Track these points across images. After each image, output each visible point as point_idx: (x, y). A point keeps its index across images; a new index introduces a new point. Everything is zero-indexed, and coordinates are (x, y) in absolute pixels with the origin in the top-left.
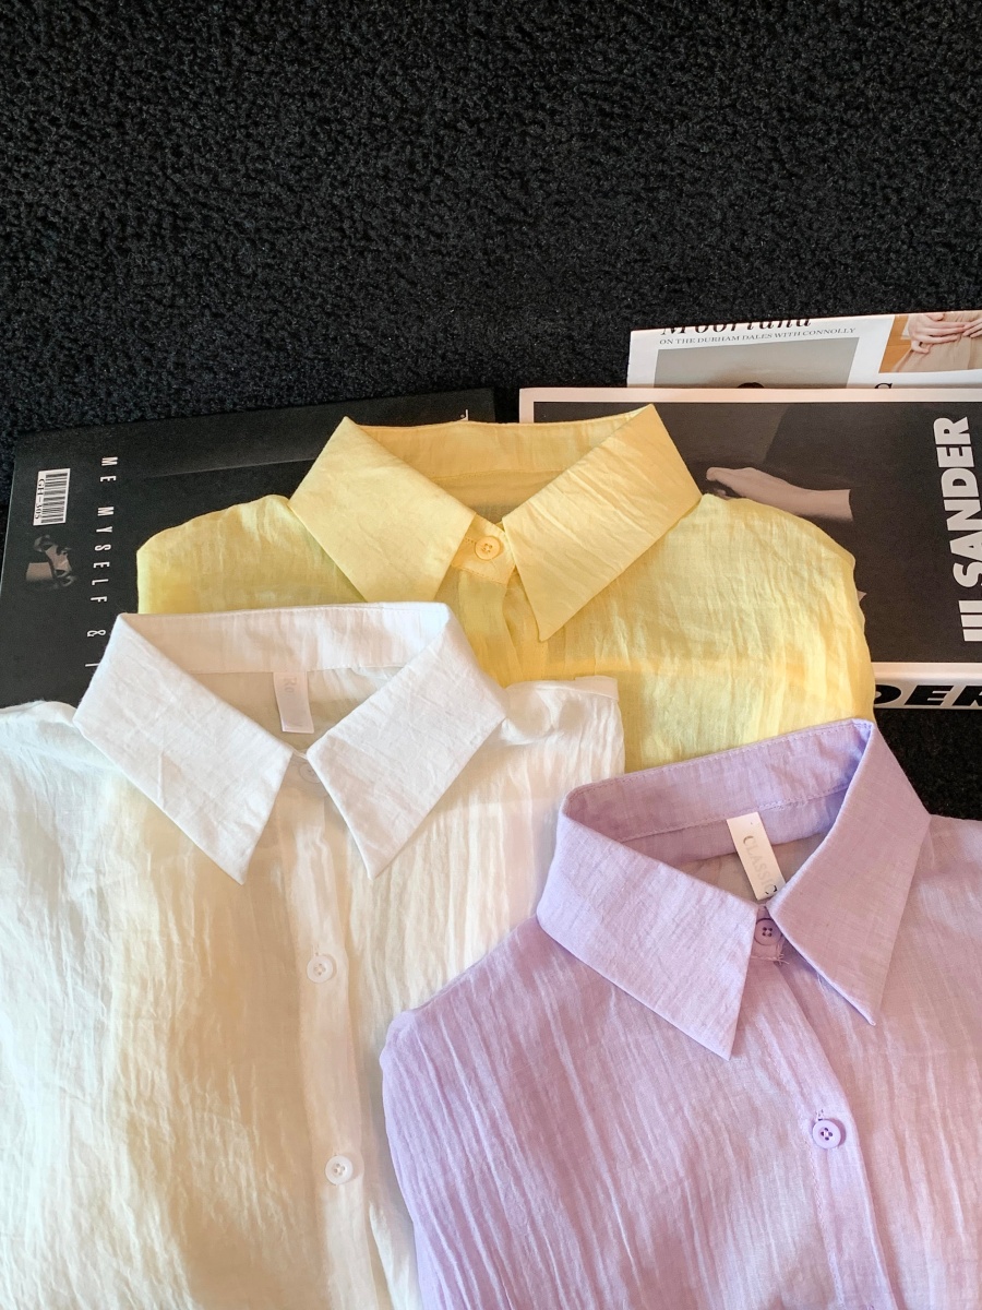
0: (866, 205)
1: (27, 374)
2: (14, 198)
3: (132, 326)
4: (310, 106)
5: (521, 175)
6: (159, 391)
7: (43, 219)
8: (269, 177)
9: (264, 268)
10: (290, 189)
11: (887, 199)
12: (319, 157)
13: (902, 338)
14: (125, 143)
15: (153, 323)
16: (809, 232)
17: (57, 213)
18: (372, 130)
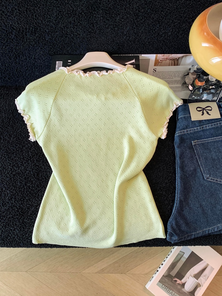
0: (149, 33)
1: (8, 59)
2: (8, 23)
3: (27, 50)
4: (58, 8)
5: (93, 24)
6: (31, 63)
7: (13, 28)
8: (51, 22)
9: (49, 39)
10: (54, 24)
11: (153, 31)
12: (59, 18)
13: (157, 59)
14: (27, 14)
15: (31, 50)
16: (140, 37)
17: (15, 27)
18: (68, 14)
